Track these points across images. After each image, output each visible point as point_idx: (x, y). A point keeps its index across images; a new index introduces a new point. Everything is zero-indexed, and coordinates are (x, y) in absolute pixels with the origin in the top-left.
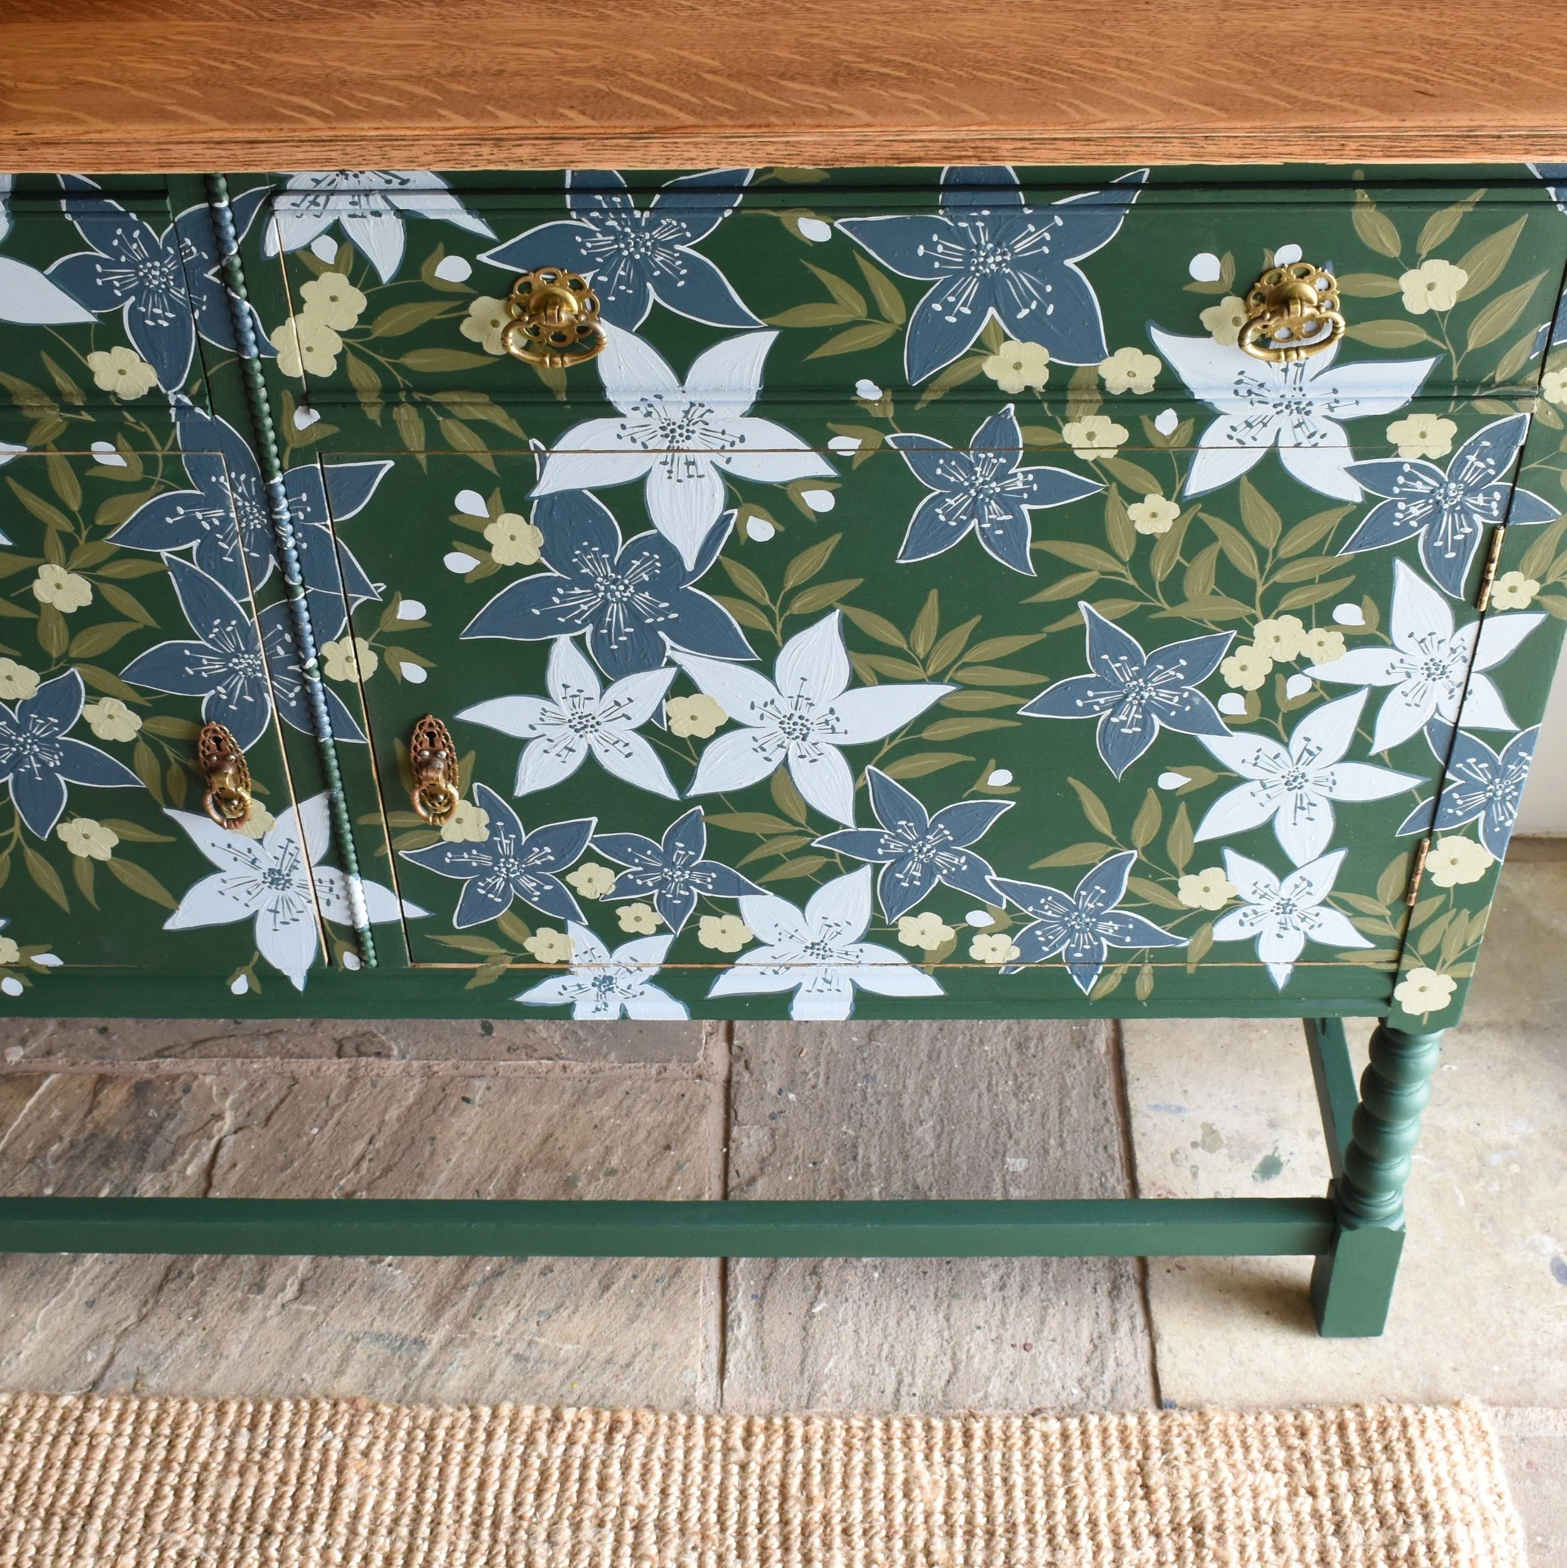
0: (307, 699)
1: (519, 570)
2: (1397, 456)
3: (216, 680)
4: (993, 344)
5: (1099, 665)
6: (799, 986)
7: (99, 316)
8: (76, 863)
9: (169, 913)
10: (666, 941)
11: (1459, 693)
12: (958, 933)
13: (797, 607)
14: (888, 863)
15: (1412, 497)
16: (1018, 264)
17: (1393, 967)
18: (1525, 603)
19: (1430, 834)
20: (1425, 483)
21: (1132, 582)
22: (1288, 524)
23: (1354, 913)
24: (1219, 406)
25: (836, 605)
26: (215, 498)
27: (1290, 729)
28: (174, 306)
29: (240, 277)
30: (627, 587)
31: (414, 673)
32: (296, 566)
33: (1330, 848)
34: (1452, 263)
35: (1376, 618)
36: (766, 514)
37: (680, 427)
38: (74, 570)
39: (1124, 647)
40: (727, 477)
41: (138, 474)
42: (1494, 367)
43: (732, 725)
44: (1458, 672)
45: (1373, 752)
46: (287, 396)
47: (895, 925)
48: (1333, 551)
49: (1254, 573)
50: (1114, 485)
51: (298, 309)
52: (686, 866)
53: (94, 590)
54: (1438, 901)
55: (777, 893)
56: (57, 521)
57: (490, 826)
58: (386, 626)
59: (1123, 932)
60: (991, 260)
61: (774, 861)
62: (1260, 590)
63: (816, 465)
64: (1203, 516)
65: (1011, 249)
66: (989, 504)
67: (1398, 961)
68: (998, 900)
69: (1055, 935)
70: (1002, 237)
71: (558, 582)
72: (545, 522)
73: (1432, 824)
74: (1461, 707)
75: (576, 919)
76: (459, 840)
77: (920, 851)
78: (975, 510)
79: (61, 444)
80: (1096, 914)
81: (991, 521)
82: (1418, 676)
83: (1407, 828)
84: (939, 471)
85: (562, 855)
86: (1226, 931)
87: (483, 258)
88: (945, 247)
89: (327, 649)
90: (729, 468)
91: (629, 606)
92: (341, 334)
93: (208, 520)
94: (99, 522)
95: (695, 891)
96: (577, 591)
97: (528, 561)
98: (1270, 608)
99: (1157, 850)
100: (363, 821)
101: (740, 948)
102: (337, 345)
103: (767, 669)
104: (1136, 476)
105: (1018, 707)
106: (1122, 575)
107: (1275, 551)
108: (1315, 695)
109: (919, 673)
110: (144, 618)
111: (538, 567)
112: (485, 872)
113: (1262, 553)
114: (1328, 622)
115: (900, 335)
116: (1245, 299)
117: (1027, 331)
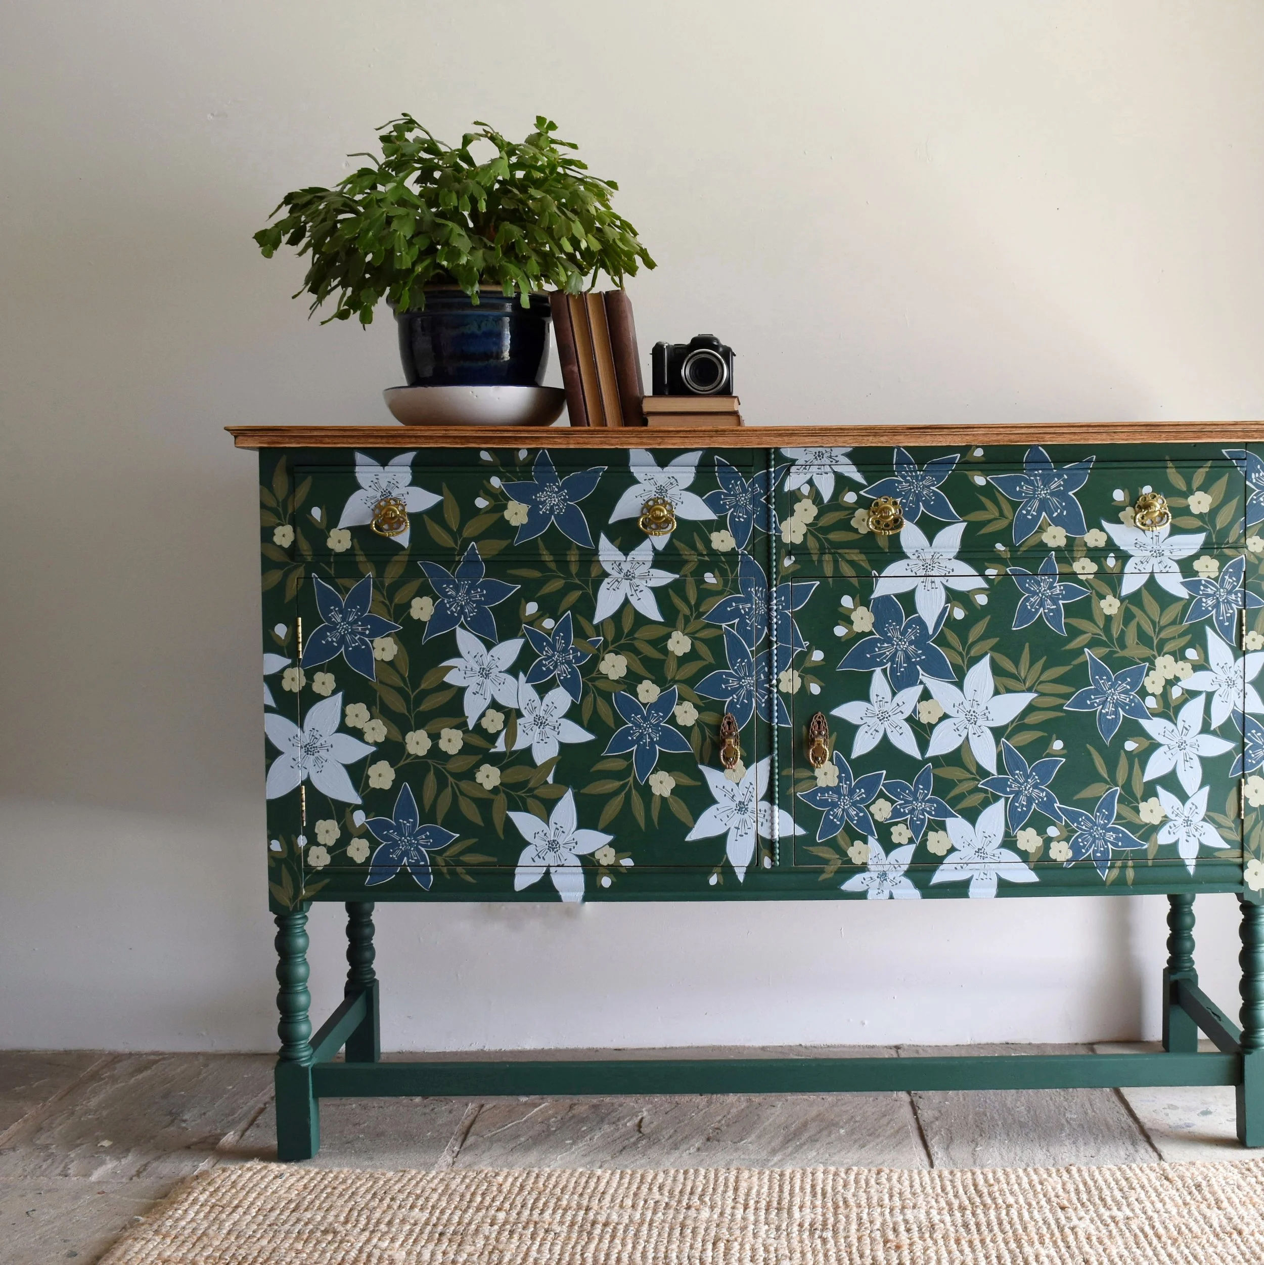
0: (770, 702)
1: (863, 634)
2: (1199, 576)
3: (734, 691)
4: (1044, 527)
5: (1096, 682)
6: (972, 877)
7: (719, 517)
8: (654, 798)
9: (689, 830)
10: (912, 847)
11: (1242, 694)
12: (1044, 841)
13: (973, 653)
14: (1012, 796)
15: (1208, 596)
16: (1052, 494)
17: (1240, 860)
18: (1260, 648)
19: (1244, 776)
20: (1211, 589)
21: (1104, 638)
22: (1162, 609)
23: (1219, 826)
24: (1131, 553)
25: (989, 651)
26: (748, 599)
27: (1176, 714)
28: (747, 513)
29: (773, 500)
30: (905, 643)
31: (815, 689)
32: (775, 633)
33: (1202, 786)
34: (1205, 493)
35: (1203, 655)
36: (962, 606)
37: (930, 565)
38: (686, 634)
39: (1104, 673)
40: (947, 589)
41: (720, 588)
42: (1228, 537)
43: (945, 717)
44: (1241, 687)
45: (1212, 728)
46: (783, 551)
47: (1016, 836)
48: (1181, 623)
49: (1152, 633)
50: (1094, 591)
51: (792, 515)
52: (923, 800)
53: (692, 644)
54: (1254, 815)
55: (963, 817)
56: (685, 610)
57: (839, 777)
58: (807, 664)
59: (1117, 839)
60: (1043, 492)
61: (961, 797)
62: (1155, 642)
63: (980, 583)
64: (1130, 606)
65: (1050, 488)
66: (1047, 600)
67: (1242, 857)
68: (1060, 819)
69: (1087, 841)
70: (1046, 483)
71: (878, 640)
72: (875, 612)
73: (1243, 771)
74: (1244, 703)
75: (873, 835)
76: (824, 786)
77: (1026, 789)
78: (1041, 604)
79: (693, 574)
80: (1104, 827)
81: (1048, 609)
82: (1224, 686)
83: (1234, 773)
84: (1027, 585)
85: (869, 793)
86: (1163, 838)
87: (862, 493)
88: (1026, 487)
89: (782, 675)
90: (947, 584)
91: (905, 652)
92: (807, 525)
93: (744, 608)
94: (701, 610)
95: (927, 815)
96: (886, 645)
97: (867, 630)
98: (1160, 652)
99: (1127, 787)
100: (784, 773)
101: (945, 853)
102: (804, 529)
103: (960, 685)
104: (1104, 588)
105: (1063, 705)
106: (1101, 635)
107: (1159, 622)
108: (1184, 697)
109: (1023, 687)
110: (710, 659)
111: (871, 633)
112: (835, 805)
113: (1154, 623)
114: (1184, 658)
115: (1011, 524)
116: (1134, 508)
117: (1057, 522)
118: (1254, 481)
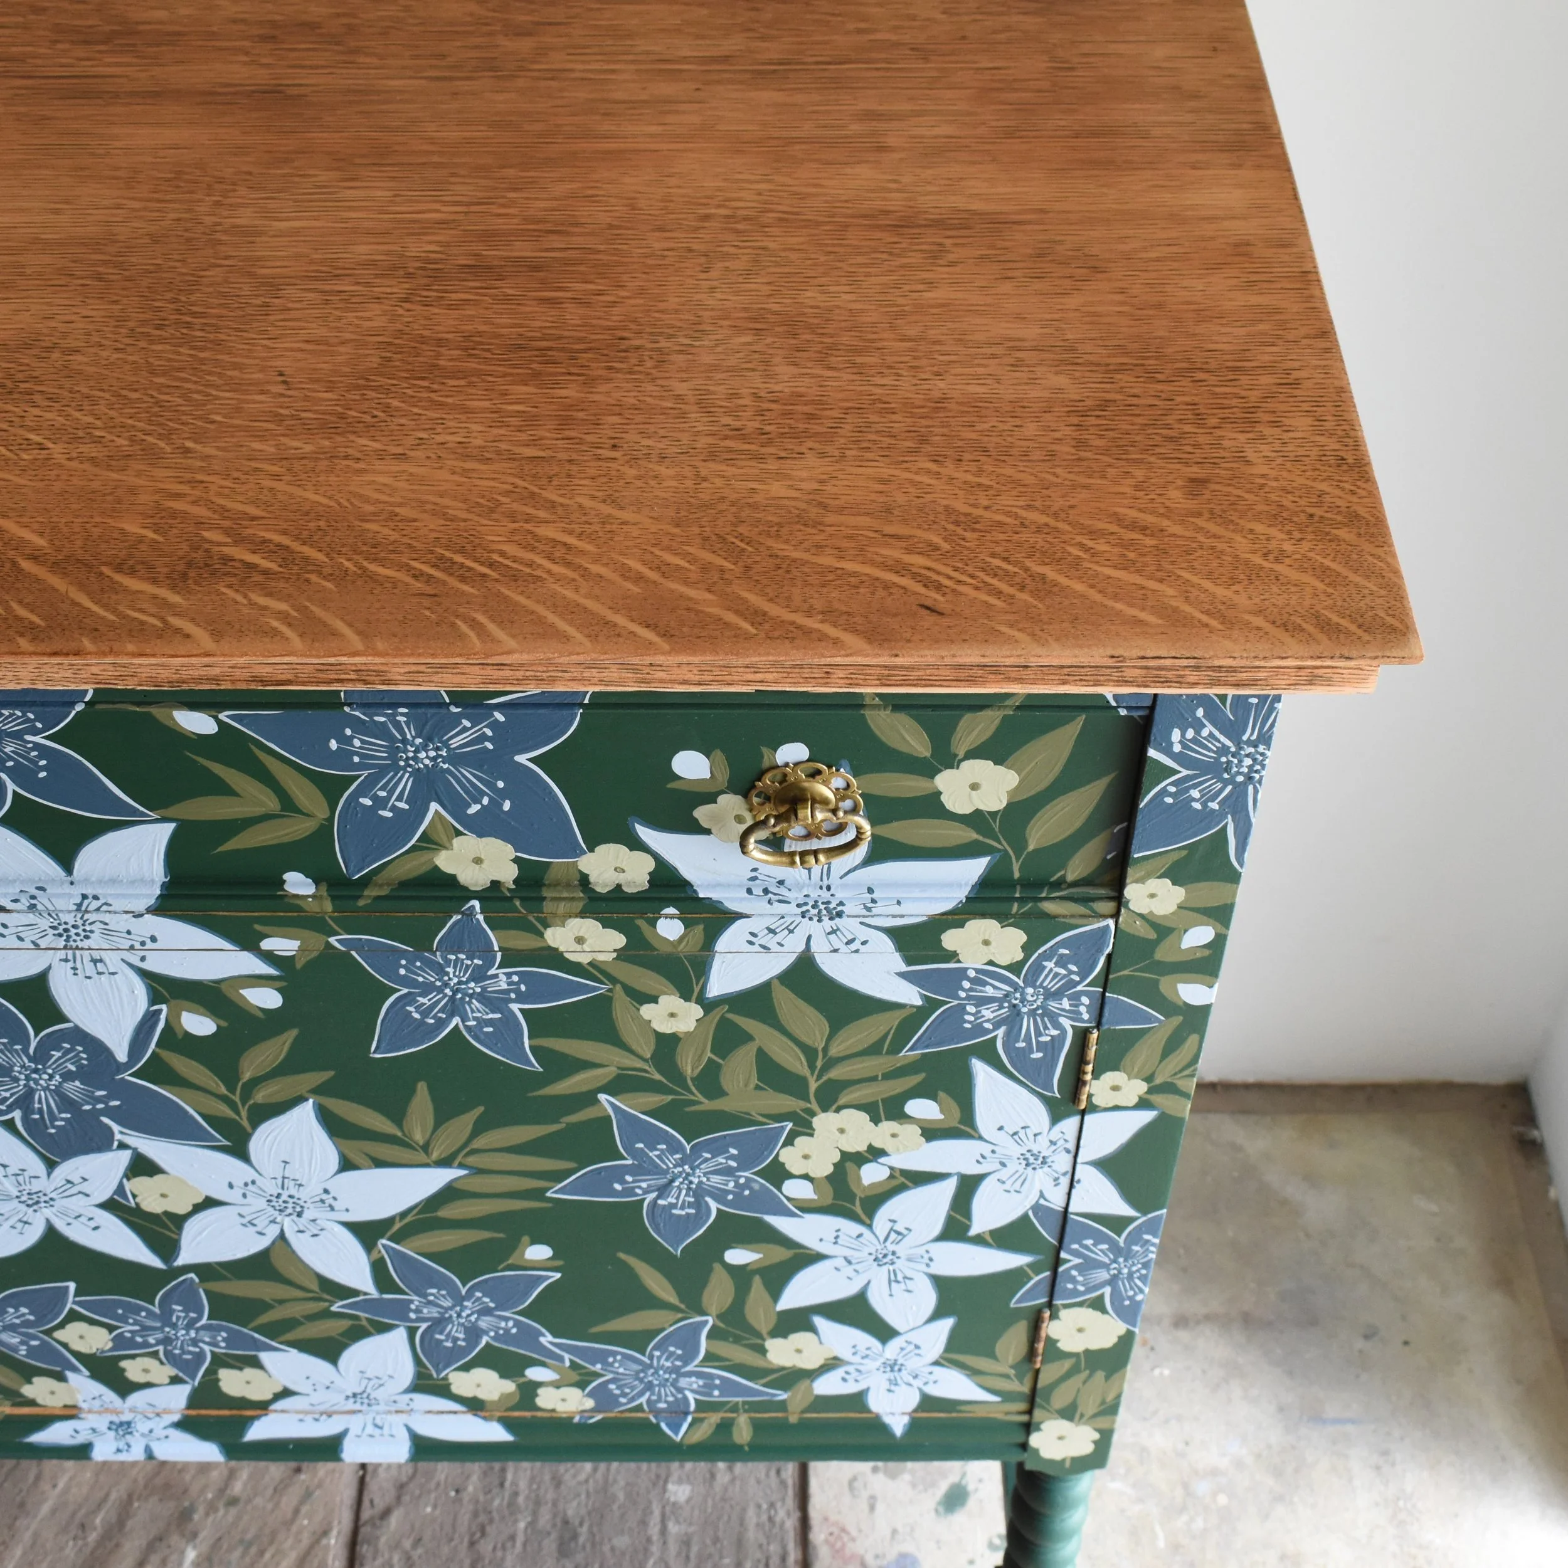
2: (959, 961)
5: (636, 1154)
6: (345, 1432)
10: (184, 1390)
11: (1065, 1181)
12: (520, 1387)
13: (261, 1096)
14: (424, 1325)
15: (982, 1001)
16: (456, 759)
17: (1024, 1418)
18: (1131, 1101)
19: (1050, 1304)
20: (995, 987)
21: (657, 1076)
22: (836, 1025)
23: (973, 1372)
24: (737, 909)
25: (307, 1095)
30: (51, 1077)
33: (937, 1315)
34: (997, 763)
35: (956, 1113)
36: (202, 1010)
37: (74, 927)
39: (660, 1137)
40: (144, 974)
42: (1062, 867)
43: (210, 1203)
44: (1063, 1162)
45: (973, 1232)
47: (445, 1378)
48: (895, 1049)
49: (805, 1071)
50: (618, 987)
52: (189, 1326)
54: (1067, 1364)
55: (301, 1350)
59: (709, 1386)
60: (423, 755)
61: (289, 1323)
62: (813, 1086)
63: (250, 964)
64: (732, 1016)
65: (446, 744)
66: (470, 1003)
67: (1030, 1412)
68: (561, 1359)
69: (633, 1388)
70: (431, 733)
73: (1051, 1297)
74: (1069, 1194)
75: (75, 1369)
77: (459, 1315)
78: (454, 1008)
80: (675, 1371)
81: (475, 1019)
82: (1015, 1166)
83: (1021, 1299)
84: (402, 972)
85: (42, 1315)
86: (828, 1386)
88: (362, 741)
90: (145, 966)
91: (58, 1092)
95: (207, 1348)
98: (829, 1099)
99: (733, 1319)
101: (271, 1396)
103: (239, 1152)
104: (644, 979)
105: (546, 1190)
106: (645, 1071)
107: (825, 1050)
108: (894, 1183)
109: (422, 1157)
113: (810, 1053)
114: (900, 1115)
115: (325, 829)
116: (746, 795)
117: (482, 826)
118: (1177, 748)
